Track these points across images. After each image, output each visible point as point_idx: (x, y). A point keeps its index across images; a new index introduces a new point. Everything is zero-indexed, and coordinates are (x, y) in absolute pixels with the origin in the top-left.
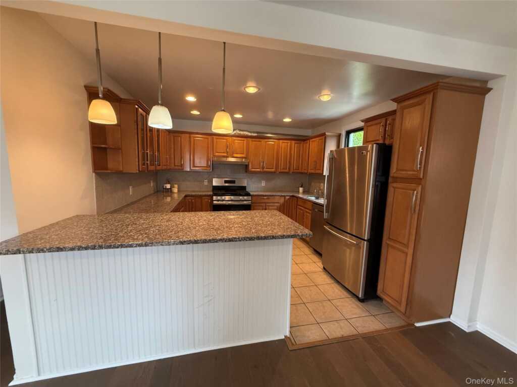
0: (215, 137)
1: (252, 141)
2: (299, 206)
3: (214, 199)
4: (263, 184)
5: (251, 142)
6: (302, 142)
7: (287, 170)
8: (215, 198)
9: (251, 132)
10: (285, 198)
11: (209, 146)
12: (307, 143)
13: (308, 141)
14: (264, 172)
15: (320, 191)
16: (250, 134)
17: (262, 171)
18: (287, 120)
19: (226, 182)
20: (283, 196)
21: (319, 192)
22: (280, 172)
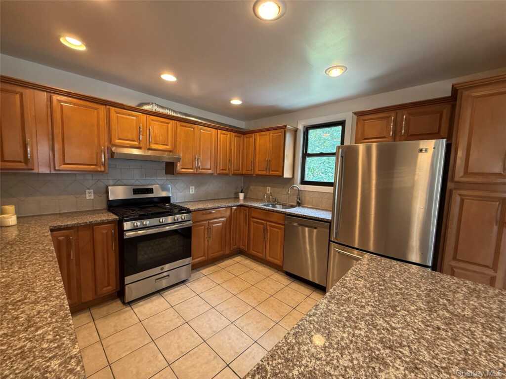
0: (113, 109)
1: (181, 126)
2: (253, 218)
3: (125, 229)
4: (192, 191)
5: (179, 126)
6: (242, 135)
7: (227, 172)
8: (127, 225)
9: (174, 111)
10: (231, 209)
11: (101, 123)
12: (251, 137)
13: (254, 134)
14: (199, 174)
15: (271, 197)
16: (174, 114)
17: (195, 172)
18: (236, 102)
19: (136, 191)
20: (229, 207)
21: (269, 198)
22: (219, 174)
